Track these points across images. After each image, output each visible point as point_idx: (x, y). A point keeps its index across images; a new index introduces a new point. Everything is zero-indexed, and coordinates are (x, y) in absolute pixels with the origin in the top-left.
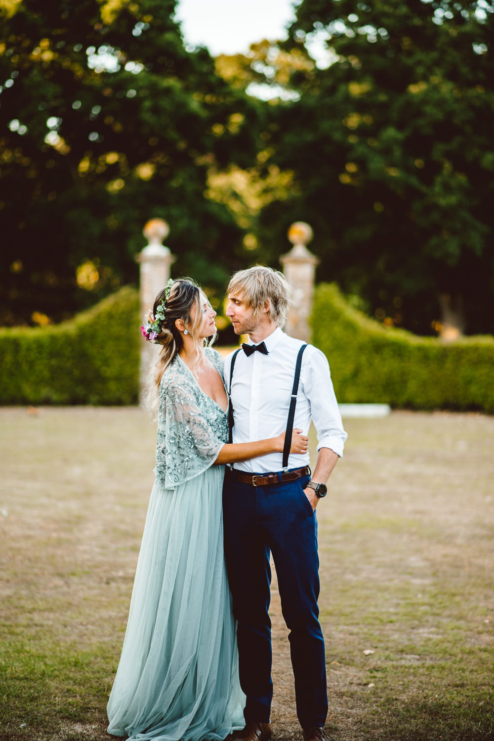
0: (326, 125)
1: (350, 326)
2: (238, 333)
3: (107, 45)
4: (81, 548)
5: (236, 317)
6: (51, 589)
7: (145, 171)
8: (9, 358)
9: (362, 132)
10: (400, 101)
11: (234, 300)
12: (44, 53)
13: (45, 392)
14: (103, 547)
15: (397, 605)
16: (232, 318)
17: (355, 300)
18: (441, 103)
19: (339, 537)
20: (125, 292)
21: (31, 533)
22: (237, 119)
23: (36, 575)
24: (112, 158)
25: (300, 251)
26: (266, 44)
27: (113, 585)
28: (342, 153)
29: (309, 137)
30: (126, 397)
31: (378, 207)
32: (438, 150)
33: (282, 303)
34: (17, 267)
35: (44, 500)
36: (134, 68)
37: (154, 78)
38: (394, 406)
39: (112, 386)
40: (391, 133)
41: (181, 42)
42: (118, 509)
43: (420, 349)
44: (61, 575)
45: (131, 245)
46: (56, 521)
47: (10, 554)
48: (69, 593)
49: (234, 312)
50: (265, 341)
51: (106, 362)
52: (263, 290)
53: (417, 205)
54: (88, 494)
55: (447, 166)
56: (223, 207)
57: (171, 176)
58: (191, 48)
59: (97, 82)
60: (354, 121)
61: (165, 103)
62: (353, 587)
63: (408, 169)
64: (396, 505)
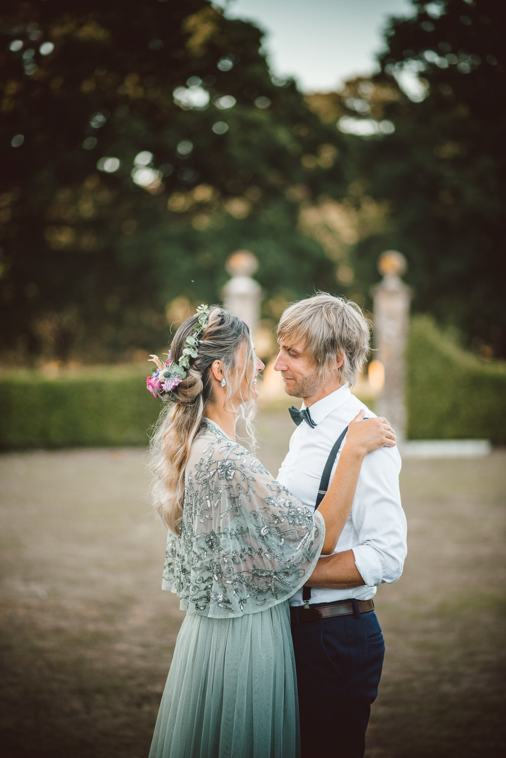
7: (237, 208)
22: (328, 154)
24: (203, 194)
25: (392, 283)
26: (359, 81)
37: (243, 112)
38: (495, 442)
40: (485, 163)
49: (287, 366)
52: (335, 337)
58: (279, 81)
60: (448, 150)
61: (254, 138)
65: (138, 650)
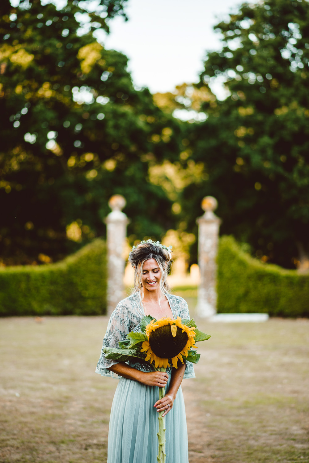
0: (224, 135)
1: (242, 263)
3: (85, 86)
4: (68, 421)
6: (47, 454)
7: (110, 165)
8: (23, 286)
9: (247, 140)
10: (271, 119)
12: (46, 92)
13: (47, 307)
14: (83, 421)
17: (246, 246)
18: (297, 121)
19: (242, 412)
20: (98, 243)
21: (34, 410)
22: (167, 133)
23: (37, 443)
24: (89, 157)
25: (209, 215)
26: (185, 86)
27: (90, 450)
28: (235, 152)
29: (213, 142)
30: (98, 310)
31: (258, 186)
32: (295, 151)
34: (29, 226)
35: (44, 385)
36: (103, 100)
37: (115, 107)
38: (271, 315)
39: (90, 303)
40: (265, 140)
41: (132, 84)
42: (93, 390)
43: (288, 278)
44: (54, 443)
45: (101, 211)
46: (52, 401)
47: (20, 426)
48: (59, 457)
51: (86, 287)
53: (283, 185)
54: (74, 380)
55: (301, 161)
56: (159, 188)
57: (126, 168)
58: (139, 88)
59: (79, 110)
60: (242, 132)
61: (122, 123)
62: (255, 451)
63: (276, 162)
64: (279, 386)
65: (79, 423)
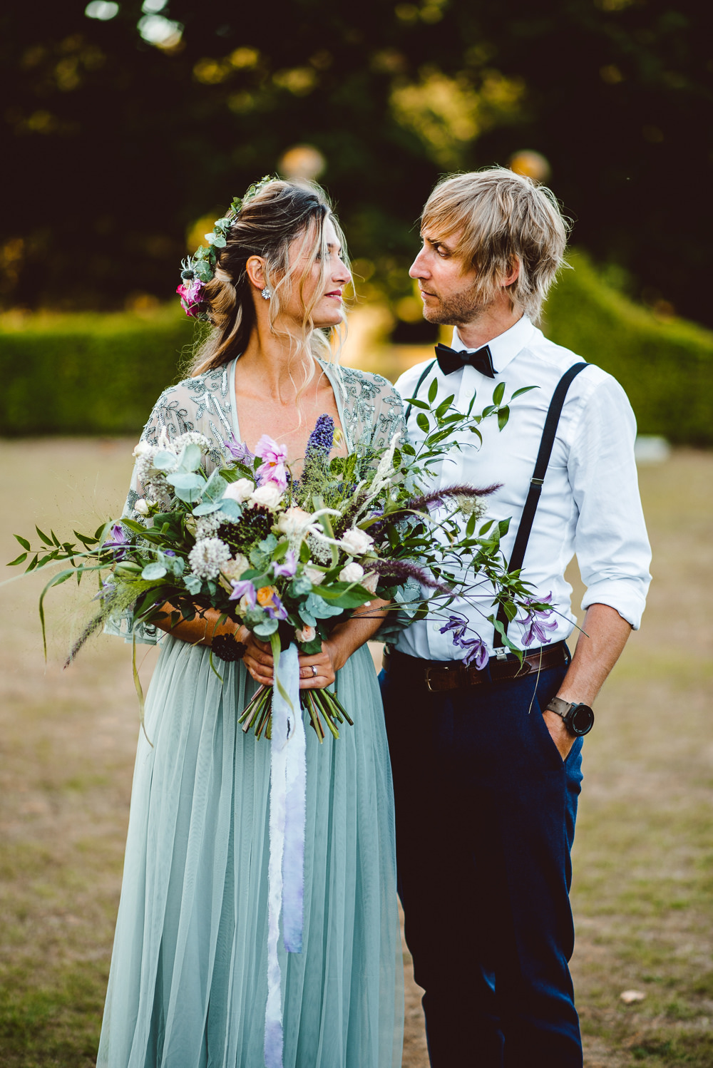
1: (605, 318)
2: (432, 320)
5: (432, 284)
7: (297, 80)
11: (435, 245)
15: (689, 862)
16: (423, 283)
33: (546, 267)
49: (430, 272)
50: (490, 344)
52: (509, 232)
